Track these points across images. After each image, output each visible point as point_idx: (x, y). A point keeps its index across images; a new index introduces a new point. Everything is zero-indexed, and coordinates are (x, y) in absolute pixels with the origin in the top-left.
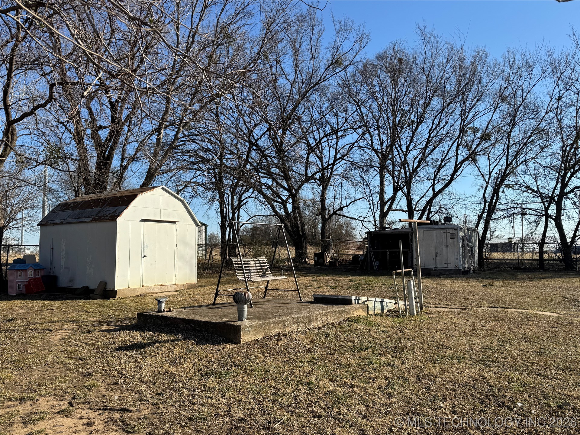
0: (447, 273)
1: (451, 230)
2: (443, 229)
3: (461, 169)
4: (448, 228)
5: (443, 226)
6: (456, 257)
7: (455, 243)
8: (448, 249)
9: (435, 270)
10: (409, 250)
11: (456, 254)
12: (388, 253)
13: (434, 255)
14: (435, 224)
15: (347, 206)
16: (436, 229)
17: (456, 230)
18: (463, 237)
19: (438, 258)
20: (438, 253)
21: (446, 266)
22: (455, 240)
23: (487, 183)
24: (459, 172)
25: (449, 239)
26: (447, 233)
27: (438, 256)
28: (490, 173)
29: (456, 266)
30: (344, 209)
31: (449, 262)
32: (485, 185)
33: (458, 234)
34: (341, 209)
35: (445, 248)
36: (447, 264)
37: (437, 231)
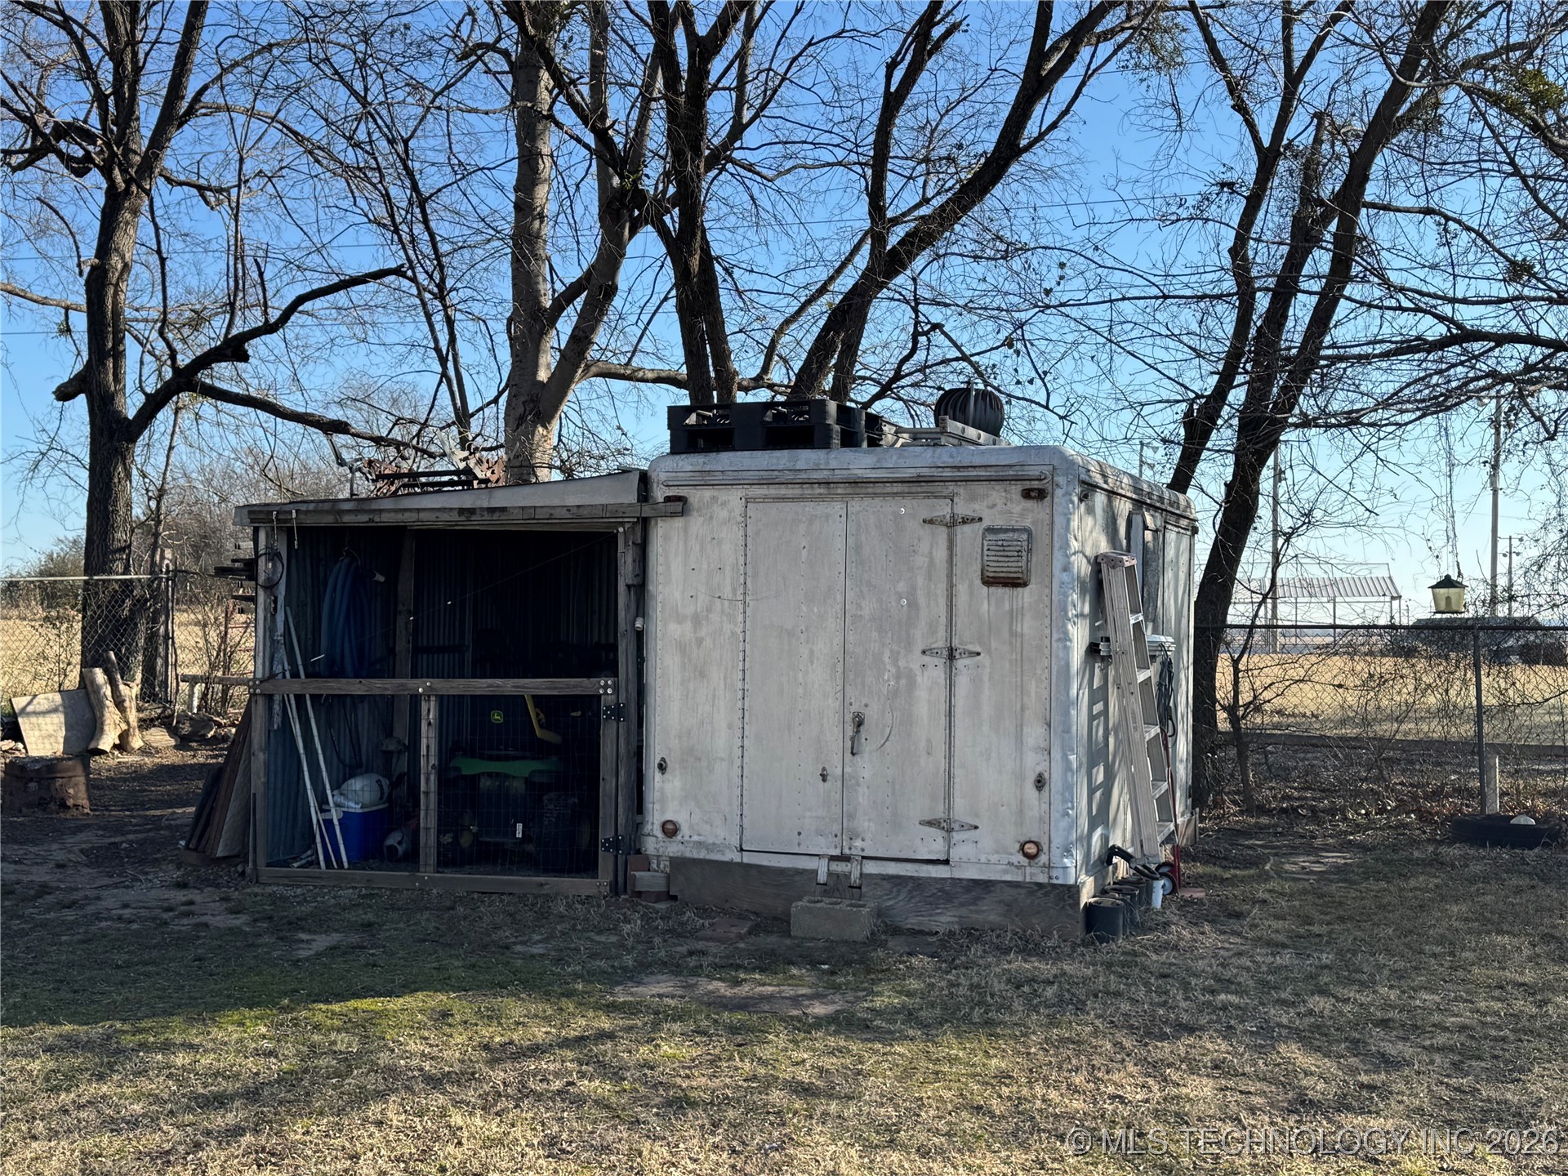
0: (945, 920)
1: (996, 494)
2: (919, 485)
3: (1076, 69)
4: (969, 477)
5: (923, 460)
6: (1034, 763)
7: (1027, 626)
8: (963, 682)
9: (837, 886)
10: (604, 687)
11: (1035, 733)
12: (430, 712)
13: (835, 737)
14: (850, 440)
15: (269, 328)
16: (856, 484)
17: (1036, 493)
18: (1097, 563)
19: (866, 767)
20: (871, 715)
21: (931, 845)
22: (1025, 595)
23: (1268, 158)
24: (1064, 88)
25: (969, 585)
26: (953, 523)
27: (868, 747)
28: (1293, 79)
29: (1031, 851)
30: (251, 347)
31: (961, 810)
32: (1247, 170)
33: (1056, 533)
34: (234, 349)
35: (935, 672)
36: (944, 825)
37: (868, 510)
